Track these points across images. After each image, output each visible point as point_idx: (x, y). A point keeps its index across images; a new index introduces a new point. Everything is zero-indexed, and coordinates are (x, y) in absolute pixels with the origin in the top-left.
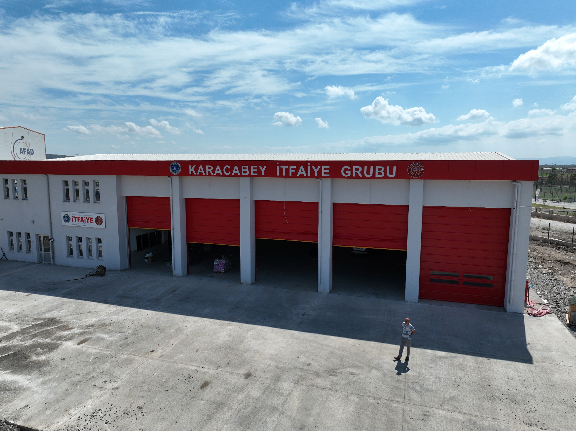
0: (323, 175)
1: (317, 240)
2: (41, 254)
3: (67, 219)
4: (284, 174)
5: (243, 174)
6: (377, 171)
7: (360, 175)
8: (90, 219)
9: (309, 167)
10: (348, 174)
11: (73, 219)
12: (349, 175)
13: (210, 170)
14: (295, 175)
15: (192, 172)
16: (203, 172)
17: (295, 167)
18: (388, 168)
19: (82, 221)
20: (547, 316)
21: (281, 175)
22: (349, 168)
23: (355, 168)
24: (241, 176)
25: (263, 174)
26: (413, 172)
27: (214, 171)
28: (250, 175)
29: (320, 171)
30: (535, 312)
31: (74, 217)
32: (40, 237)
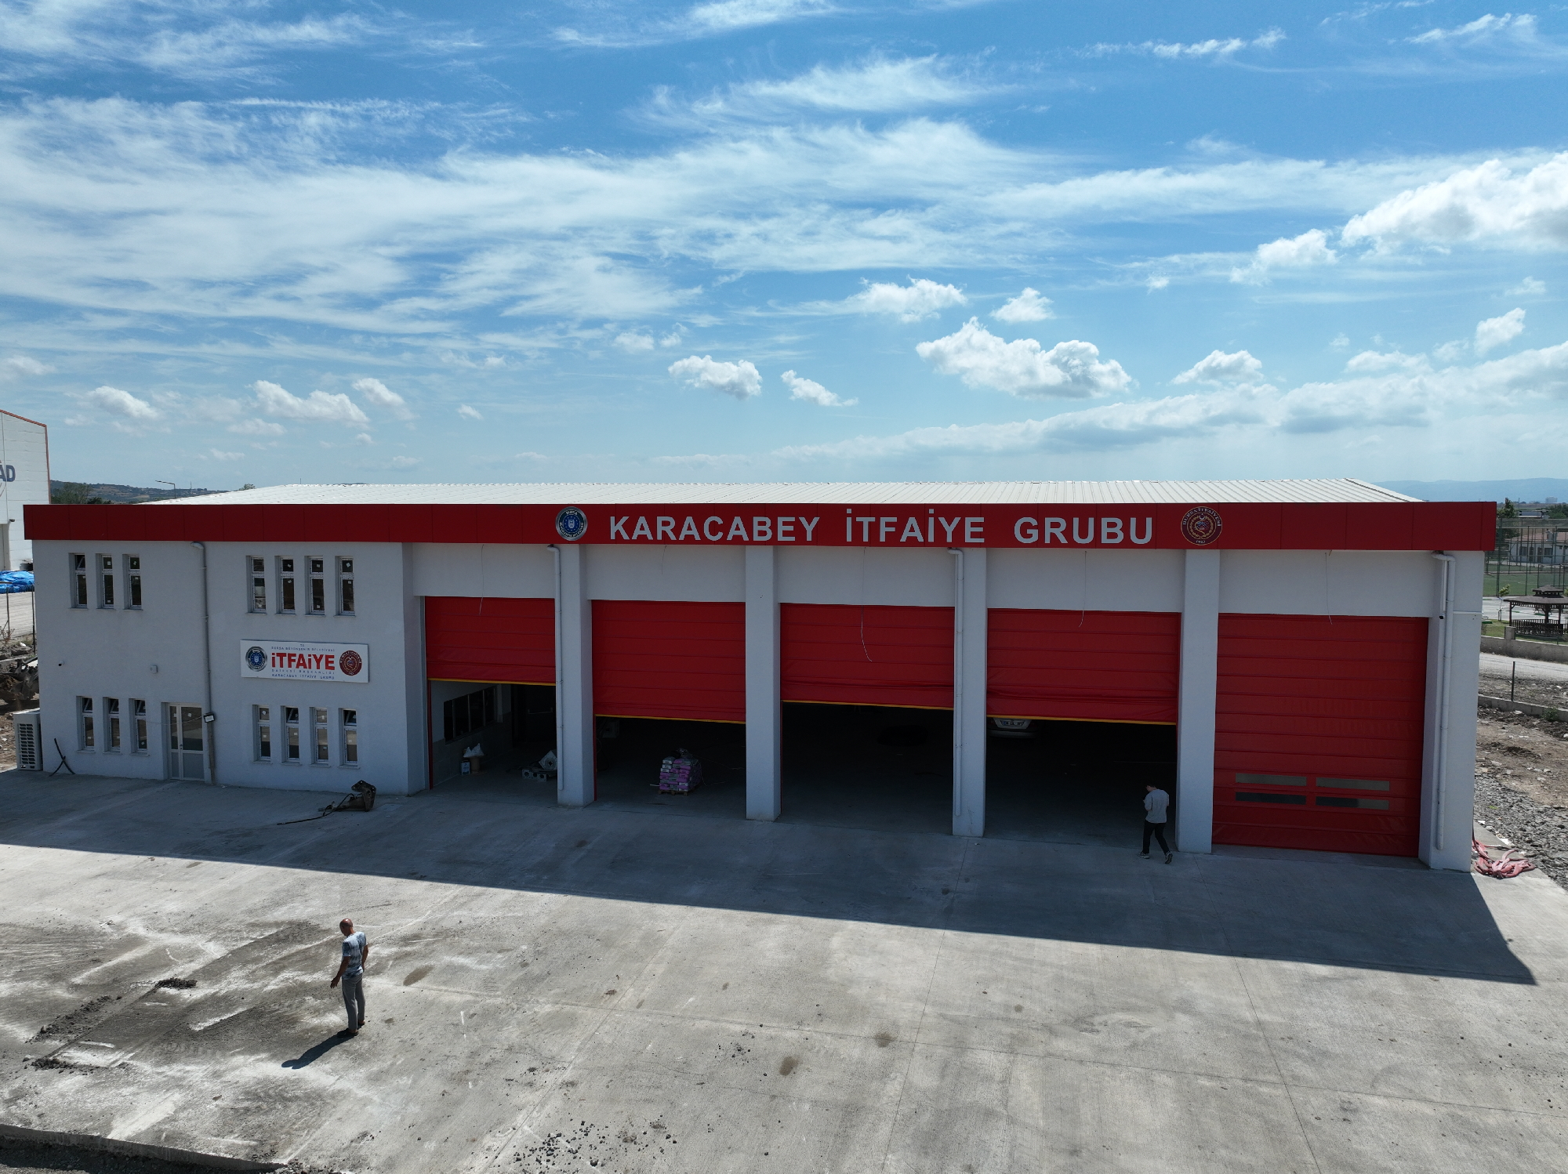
0: (968, 539)
1: (950, 702)
2: (175, 756)
3: (257, 660)
4: (866, 539)
5: (756, 538)
6: (1105, 530)
7: (1063, 540)
8: (324, 659)
9: (931, 520)
10: (1030, 536)
11: (273, 658)
12: (1035, 538)
13: (668, 529)
14: (893, 540)
15: (618, 533)
16: (647, 532)
17: (894, 519)
18: (1133, 521)
19: (301, 665)
20: (1526, 877)
21: (857, 541)
22: (1034, 522)
23: (1048, 521)
24: (751, 542)
25: (809, 538)
26: (1195, 531)
27: (677, 531)
28: (773, 541)
29: (959, 531)
30: (1495, 868)
31: (278, 655)
32: (173, 710)
